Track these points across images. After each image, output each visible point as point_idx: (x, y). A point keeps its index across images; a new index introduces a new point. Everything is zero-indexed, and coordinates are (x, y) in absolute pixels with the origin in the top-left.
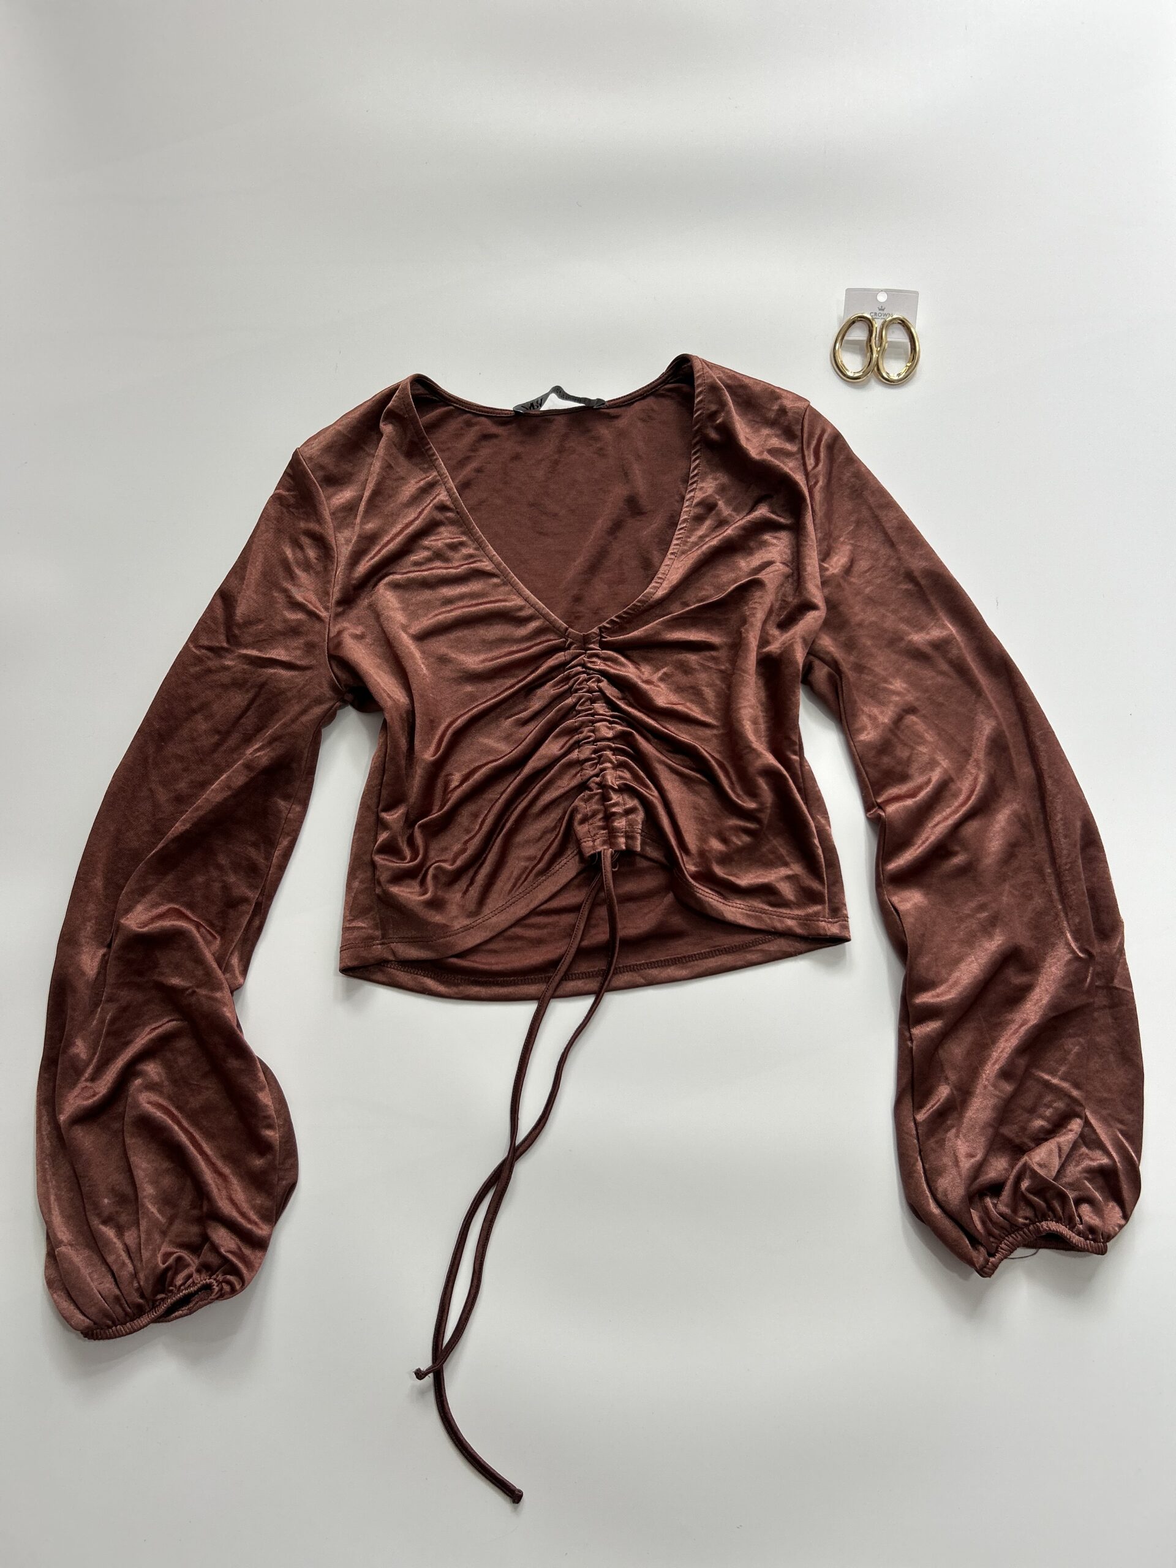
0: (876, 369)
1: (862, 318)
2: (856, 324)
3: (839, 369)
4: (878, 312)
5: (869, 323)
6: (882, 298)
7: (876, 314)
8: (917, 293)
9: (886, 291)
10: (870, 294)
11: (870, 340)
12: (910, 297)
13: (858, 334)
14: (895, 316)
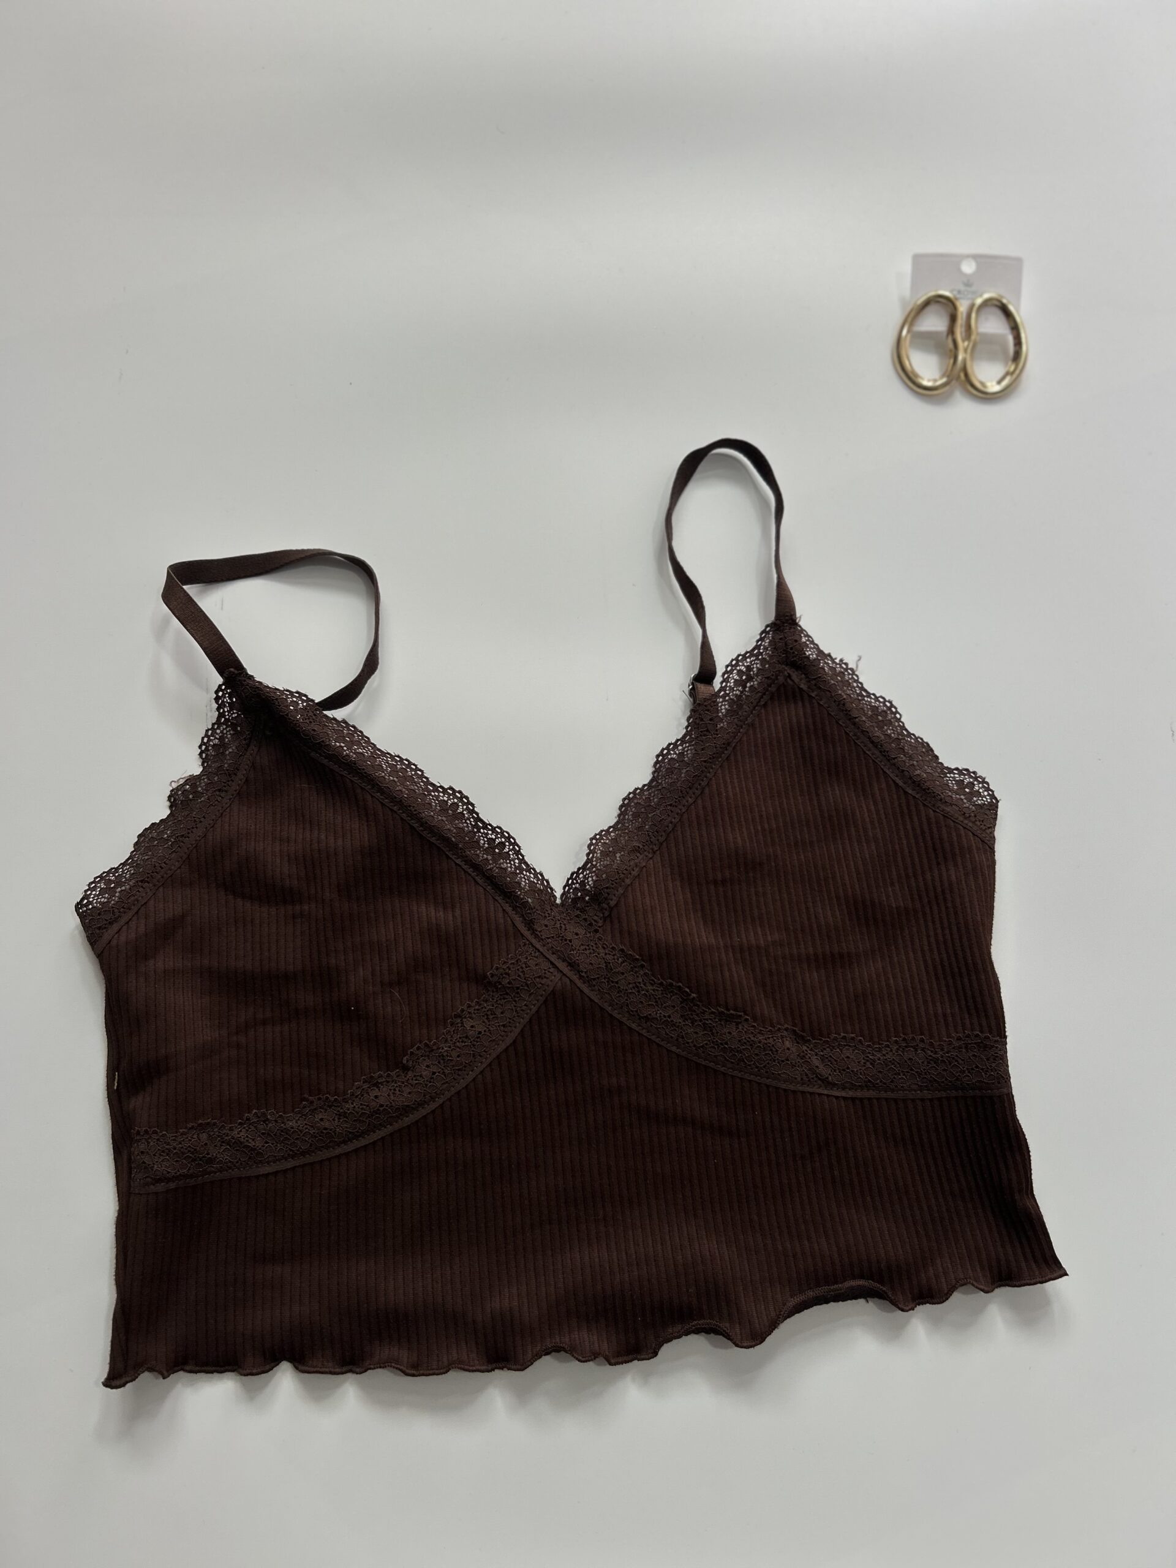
0: (962, 375)
1: (939, 300)
2: (932, 308)
3: (909, 378)
4: (962, 288)
5: (948, 304)
6: (968, 268)
7: (959, 292)
8: (1018, 261)
9: (975, 257)
10: (952, 261)
11: (951, 331)
12: (1011, 267)
13: (934, 323)
14: (986, 296)
